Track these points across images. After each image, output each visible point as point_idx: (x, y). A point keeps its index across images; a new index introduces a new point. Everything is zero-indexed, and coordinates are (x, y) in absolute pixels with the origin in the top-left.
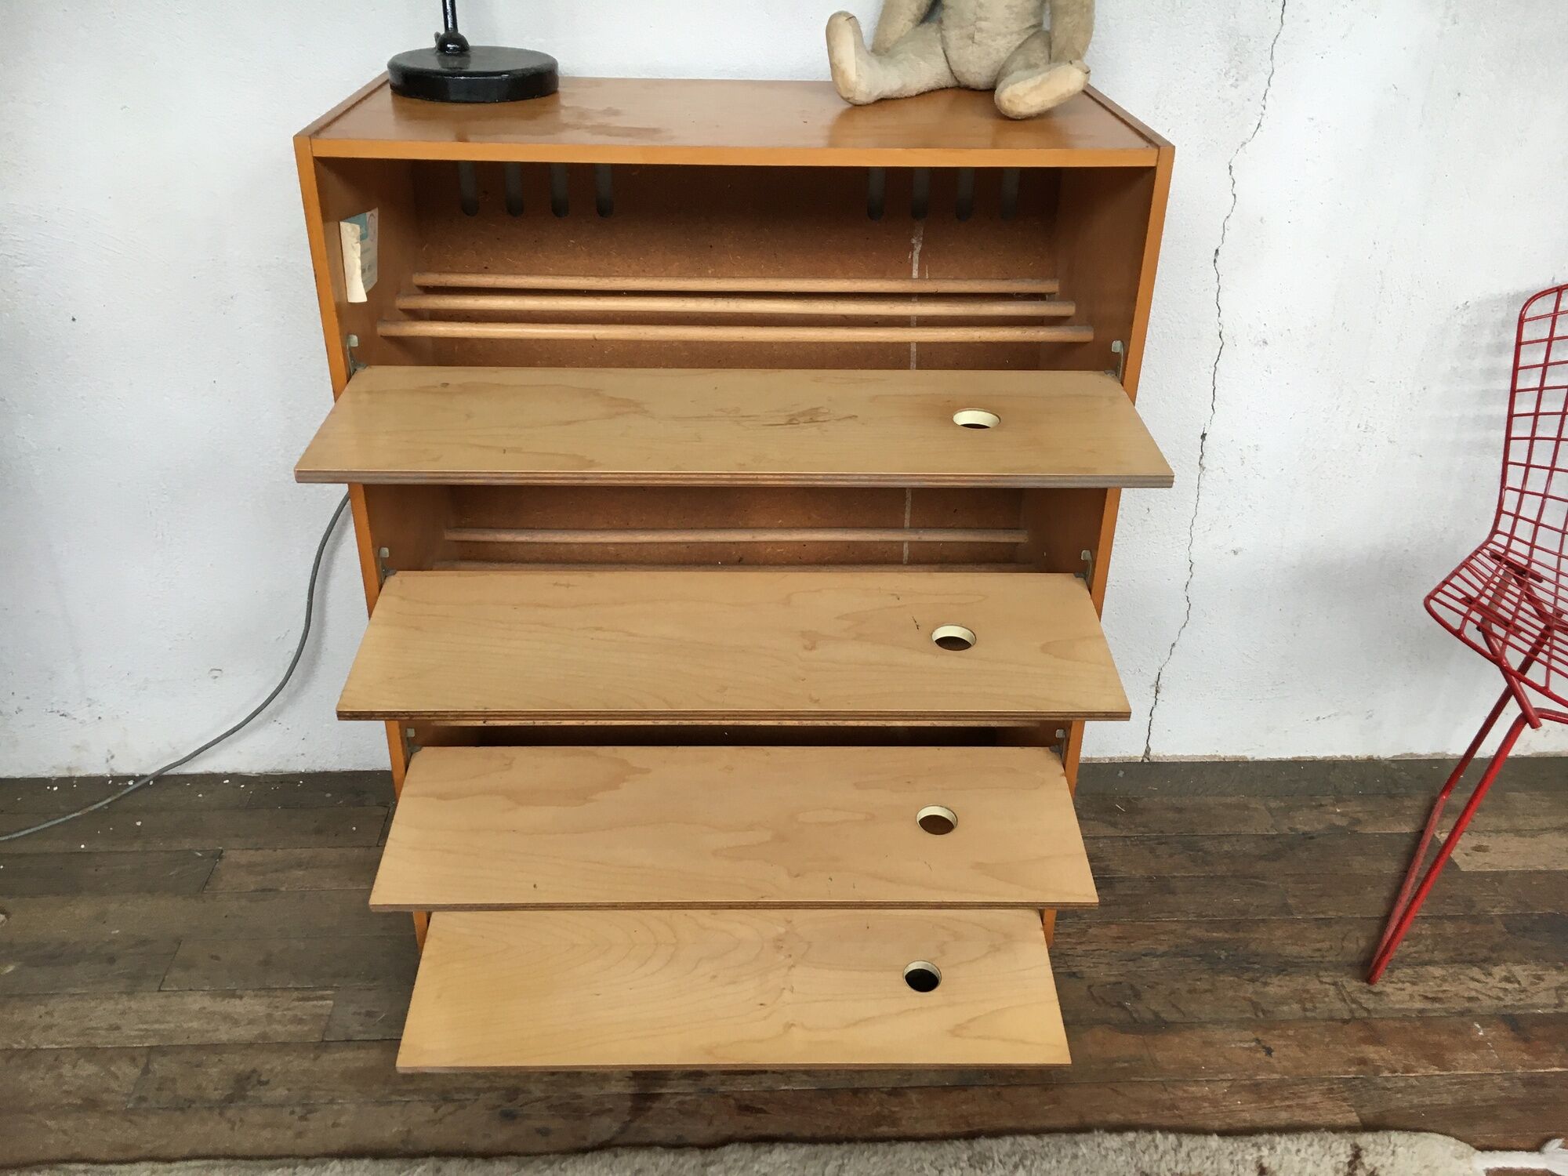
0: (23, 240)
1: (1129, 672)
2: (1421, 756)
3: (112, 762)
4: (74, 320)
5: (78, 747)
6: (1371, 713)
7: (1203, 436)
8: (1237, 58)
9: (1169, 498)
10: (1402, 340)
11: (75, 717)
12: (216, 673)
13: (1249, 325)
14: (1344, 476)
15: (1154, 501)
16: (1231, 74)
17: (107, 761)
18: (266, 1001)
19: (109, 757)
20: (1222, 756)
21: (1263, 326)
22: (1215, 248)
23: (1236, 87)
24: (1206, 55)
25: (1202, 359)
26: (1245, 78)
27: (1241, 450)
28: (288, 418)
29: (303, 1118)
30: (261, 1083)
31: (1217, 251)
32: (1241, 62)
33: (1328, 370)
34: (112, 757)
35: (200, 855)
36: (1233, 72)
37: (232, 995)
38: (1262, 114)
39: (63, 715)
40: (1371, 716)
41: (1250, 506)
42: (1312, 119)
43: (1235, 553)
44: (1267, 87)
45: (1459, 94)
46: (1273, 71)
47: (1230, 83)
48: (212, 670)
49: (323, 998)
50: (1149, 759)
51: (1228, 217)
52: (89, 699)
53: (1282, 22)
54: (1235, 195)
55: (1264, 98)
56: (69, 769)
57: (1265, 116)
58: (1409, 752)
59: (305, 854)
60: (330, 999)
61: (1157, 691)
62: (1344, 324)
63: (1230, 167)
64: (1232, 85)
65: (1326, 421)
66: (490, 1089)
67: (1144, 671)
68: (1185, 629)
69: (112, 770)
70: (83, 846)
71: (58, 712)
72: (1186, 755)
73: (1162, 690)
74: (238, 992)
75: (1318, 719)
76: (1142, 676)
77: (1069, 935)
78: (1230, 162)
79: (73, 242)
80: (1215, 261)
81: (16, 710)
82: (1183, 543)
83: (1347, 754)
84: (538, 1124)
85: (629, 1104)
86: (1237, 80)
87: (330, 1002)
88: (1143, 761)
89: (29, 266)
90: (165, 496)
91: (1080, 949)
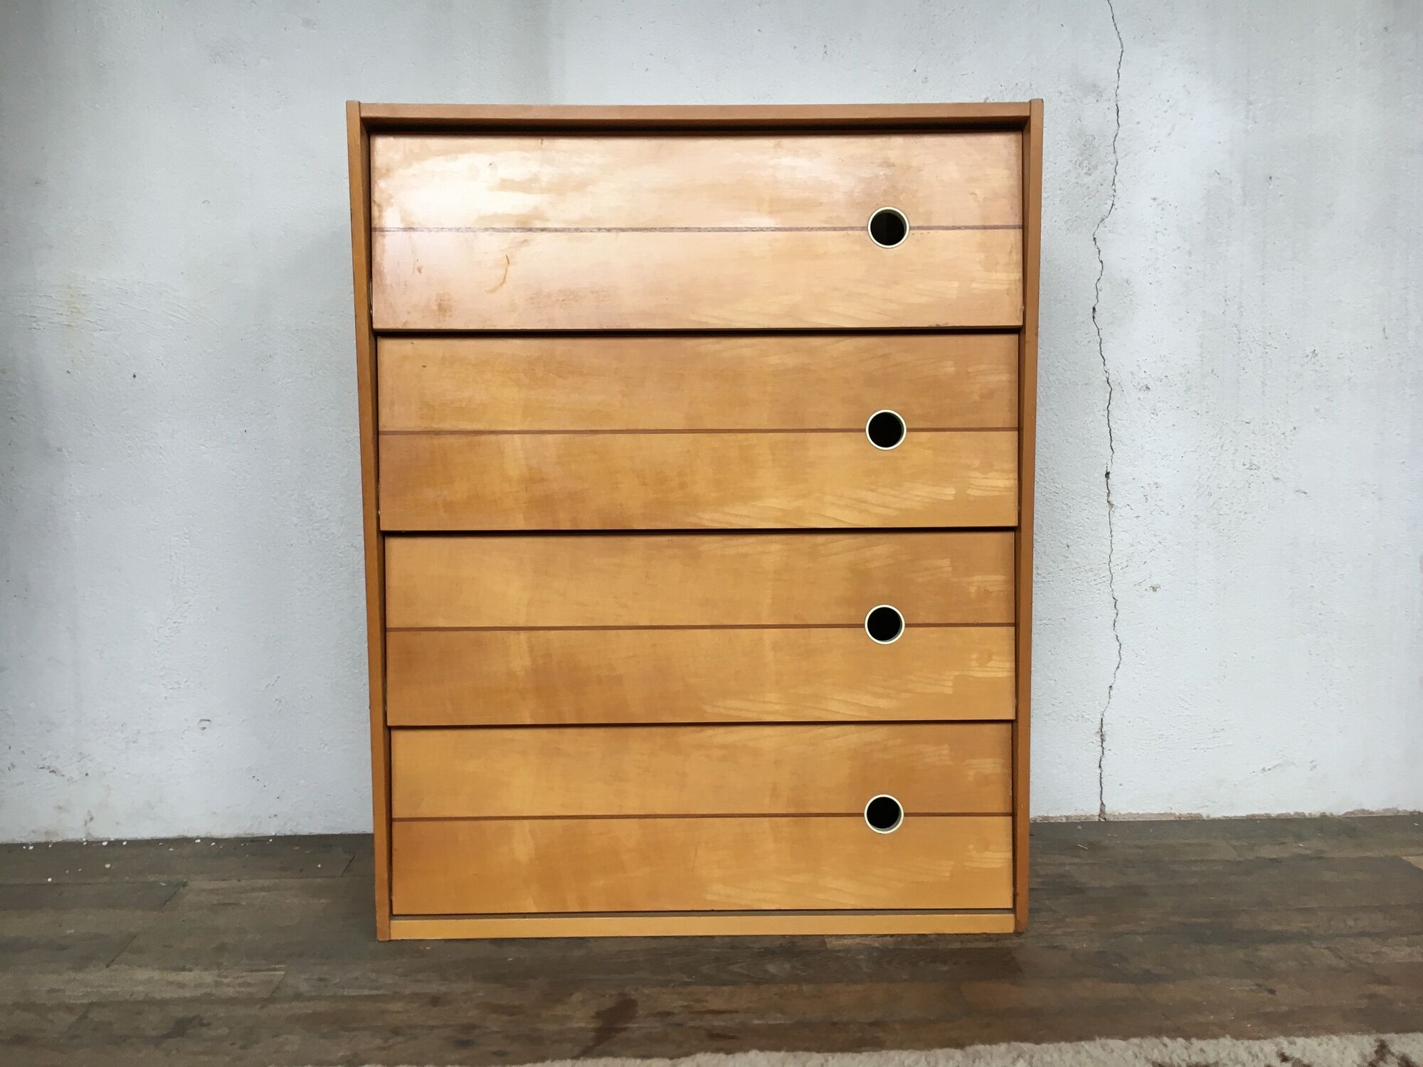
0: (105, 308)
1: (1072, 718)
2: (1372, 813)
3: (90, 825)
4: (134, 376)
5: (60, 808)
6: (1314, 763)
7: (1107, 474)
8: (1087, 152)
9: (1085, 534)
10: (1266, 385)
11: (63, 774)
12: (205, 724)
13: (1132, 372)
14: (1240, 512)
15: (1072, 537)
16: (1084, 164)
17: (86, 824)
18: (216, 972)
19: (88, 819)
20: (1177, 814)
21: (1143, 373)
22: (1092, 306)
23: (1090, 175)
24: (1061, 150)
25: (1095, 403)
26: (1096, 167)
27: (1142, 487)
28: (304, 464)
29: (243, 1048)
30: (202, 1025)
31: (1094, 309)
32: (1090, 156)
33: (1207, 412)
34: (92, 819)
35: (164, 884)
36: (1085, 163)
37: (183, 969)
38: (1114, 196)
39: (53, 771)
40: (1315, 767)
41: (1160, 542)
42: (1155, 199)
43: (1154, 589)
44: (1115, 174)
45: (1270, 178)
46: (1117, 162)
47: (1084, 171)
48: (201, 720)
49: (275, 970)
50: (1105, 819)
51: (1098, 280)
52: (81, 754)
53: (1118, 124)
54: (1101, 262)
55: (1114, 184)
56: (47, 833)
57: (1116, 198)
58: (1359, 808)
59: (266, 883)
60: (282, 971)
61: (1103, 740)
62: (1213, 370)
63: (1095, 239)
64: (1086, 173)
65: (1215, 459)
66: (446, 1026)
67: (1087, 717)
68: (1119, 670)
69: (89, 834)
70: (50, 880)
71: (49, 768)
72: (1141, 812)
73: (1107, 738)
74: (188, 967)
75: (1264, 770)
76: (1086, 722)
77: (1046, 923)
78: (1094, 235)
79: (145, 310)
80: (1094, 317)
81: (9, 765)
82: (1104, 579)
83: (1300, 811)
84: (495, 1049)
85: (593, 1034)
86: (1089, 169)
87: (282, 973)
88: (1099, 820)
89: (105, 330)
90: (187, 540)
91: (1059, 931)
